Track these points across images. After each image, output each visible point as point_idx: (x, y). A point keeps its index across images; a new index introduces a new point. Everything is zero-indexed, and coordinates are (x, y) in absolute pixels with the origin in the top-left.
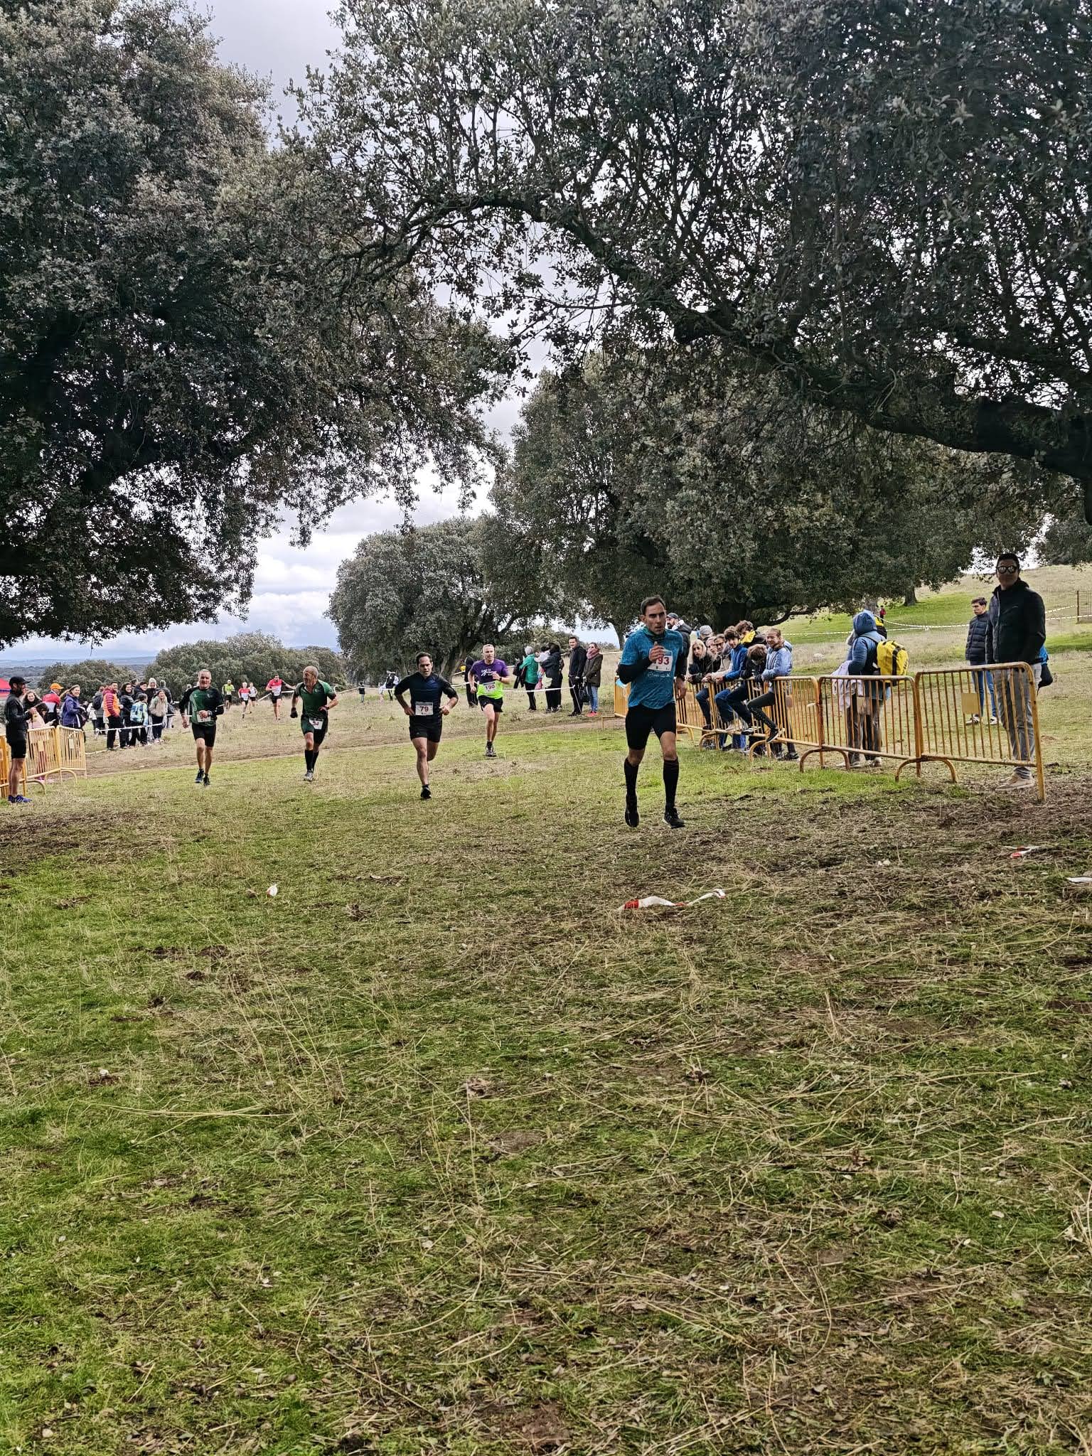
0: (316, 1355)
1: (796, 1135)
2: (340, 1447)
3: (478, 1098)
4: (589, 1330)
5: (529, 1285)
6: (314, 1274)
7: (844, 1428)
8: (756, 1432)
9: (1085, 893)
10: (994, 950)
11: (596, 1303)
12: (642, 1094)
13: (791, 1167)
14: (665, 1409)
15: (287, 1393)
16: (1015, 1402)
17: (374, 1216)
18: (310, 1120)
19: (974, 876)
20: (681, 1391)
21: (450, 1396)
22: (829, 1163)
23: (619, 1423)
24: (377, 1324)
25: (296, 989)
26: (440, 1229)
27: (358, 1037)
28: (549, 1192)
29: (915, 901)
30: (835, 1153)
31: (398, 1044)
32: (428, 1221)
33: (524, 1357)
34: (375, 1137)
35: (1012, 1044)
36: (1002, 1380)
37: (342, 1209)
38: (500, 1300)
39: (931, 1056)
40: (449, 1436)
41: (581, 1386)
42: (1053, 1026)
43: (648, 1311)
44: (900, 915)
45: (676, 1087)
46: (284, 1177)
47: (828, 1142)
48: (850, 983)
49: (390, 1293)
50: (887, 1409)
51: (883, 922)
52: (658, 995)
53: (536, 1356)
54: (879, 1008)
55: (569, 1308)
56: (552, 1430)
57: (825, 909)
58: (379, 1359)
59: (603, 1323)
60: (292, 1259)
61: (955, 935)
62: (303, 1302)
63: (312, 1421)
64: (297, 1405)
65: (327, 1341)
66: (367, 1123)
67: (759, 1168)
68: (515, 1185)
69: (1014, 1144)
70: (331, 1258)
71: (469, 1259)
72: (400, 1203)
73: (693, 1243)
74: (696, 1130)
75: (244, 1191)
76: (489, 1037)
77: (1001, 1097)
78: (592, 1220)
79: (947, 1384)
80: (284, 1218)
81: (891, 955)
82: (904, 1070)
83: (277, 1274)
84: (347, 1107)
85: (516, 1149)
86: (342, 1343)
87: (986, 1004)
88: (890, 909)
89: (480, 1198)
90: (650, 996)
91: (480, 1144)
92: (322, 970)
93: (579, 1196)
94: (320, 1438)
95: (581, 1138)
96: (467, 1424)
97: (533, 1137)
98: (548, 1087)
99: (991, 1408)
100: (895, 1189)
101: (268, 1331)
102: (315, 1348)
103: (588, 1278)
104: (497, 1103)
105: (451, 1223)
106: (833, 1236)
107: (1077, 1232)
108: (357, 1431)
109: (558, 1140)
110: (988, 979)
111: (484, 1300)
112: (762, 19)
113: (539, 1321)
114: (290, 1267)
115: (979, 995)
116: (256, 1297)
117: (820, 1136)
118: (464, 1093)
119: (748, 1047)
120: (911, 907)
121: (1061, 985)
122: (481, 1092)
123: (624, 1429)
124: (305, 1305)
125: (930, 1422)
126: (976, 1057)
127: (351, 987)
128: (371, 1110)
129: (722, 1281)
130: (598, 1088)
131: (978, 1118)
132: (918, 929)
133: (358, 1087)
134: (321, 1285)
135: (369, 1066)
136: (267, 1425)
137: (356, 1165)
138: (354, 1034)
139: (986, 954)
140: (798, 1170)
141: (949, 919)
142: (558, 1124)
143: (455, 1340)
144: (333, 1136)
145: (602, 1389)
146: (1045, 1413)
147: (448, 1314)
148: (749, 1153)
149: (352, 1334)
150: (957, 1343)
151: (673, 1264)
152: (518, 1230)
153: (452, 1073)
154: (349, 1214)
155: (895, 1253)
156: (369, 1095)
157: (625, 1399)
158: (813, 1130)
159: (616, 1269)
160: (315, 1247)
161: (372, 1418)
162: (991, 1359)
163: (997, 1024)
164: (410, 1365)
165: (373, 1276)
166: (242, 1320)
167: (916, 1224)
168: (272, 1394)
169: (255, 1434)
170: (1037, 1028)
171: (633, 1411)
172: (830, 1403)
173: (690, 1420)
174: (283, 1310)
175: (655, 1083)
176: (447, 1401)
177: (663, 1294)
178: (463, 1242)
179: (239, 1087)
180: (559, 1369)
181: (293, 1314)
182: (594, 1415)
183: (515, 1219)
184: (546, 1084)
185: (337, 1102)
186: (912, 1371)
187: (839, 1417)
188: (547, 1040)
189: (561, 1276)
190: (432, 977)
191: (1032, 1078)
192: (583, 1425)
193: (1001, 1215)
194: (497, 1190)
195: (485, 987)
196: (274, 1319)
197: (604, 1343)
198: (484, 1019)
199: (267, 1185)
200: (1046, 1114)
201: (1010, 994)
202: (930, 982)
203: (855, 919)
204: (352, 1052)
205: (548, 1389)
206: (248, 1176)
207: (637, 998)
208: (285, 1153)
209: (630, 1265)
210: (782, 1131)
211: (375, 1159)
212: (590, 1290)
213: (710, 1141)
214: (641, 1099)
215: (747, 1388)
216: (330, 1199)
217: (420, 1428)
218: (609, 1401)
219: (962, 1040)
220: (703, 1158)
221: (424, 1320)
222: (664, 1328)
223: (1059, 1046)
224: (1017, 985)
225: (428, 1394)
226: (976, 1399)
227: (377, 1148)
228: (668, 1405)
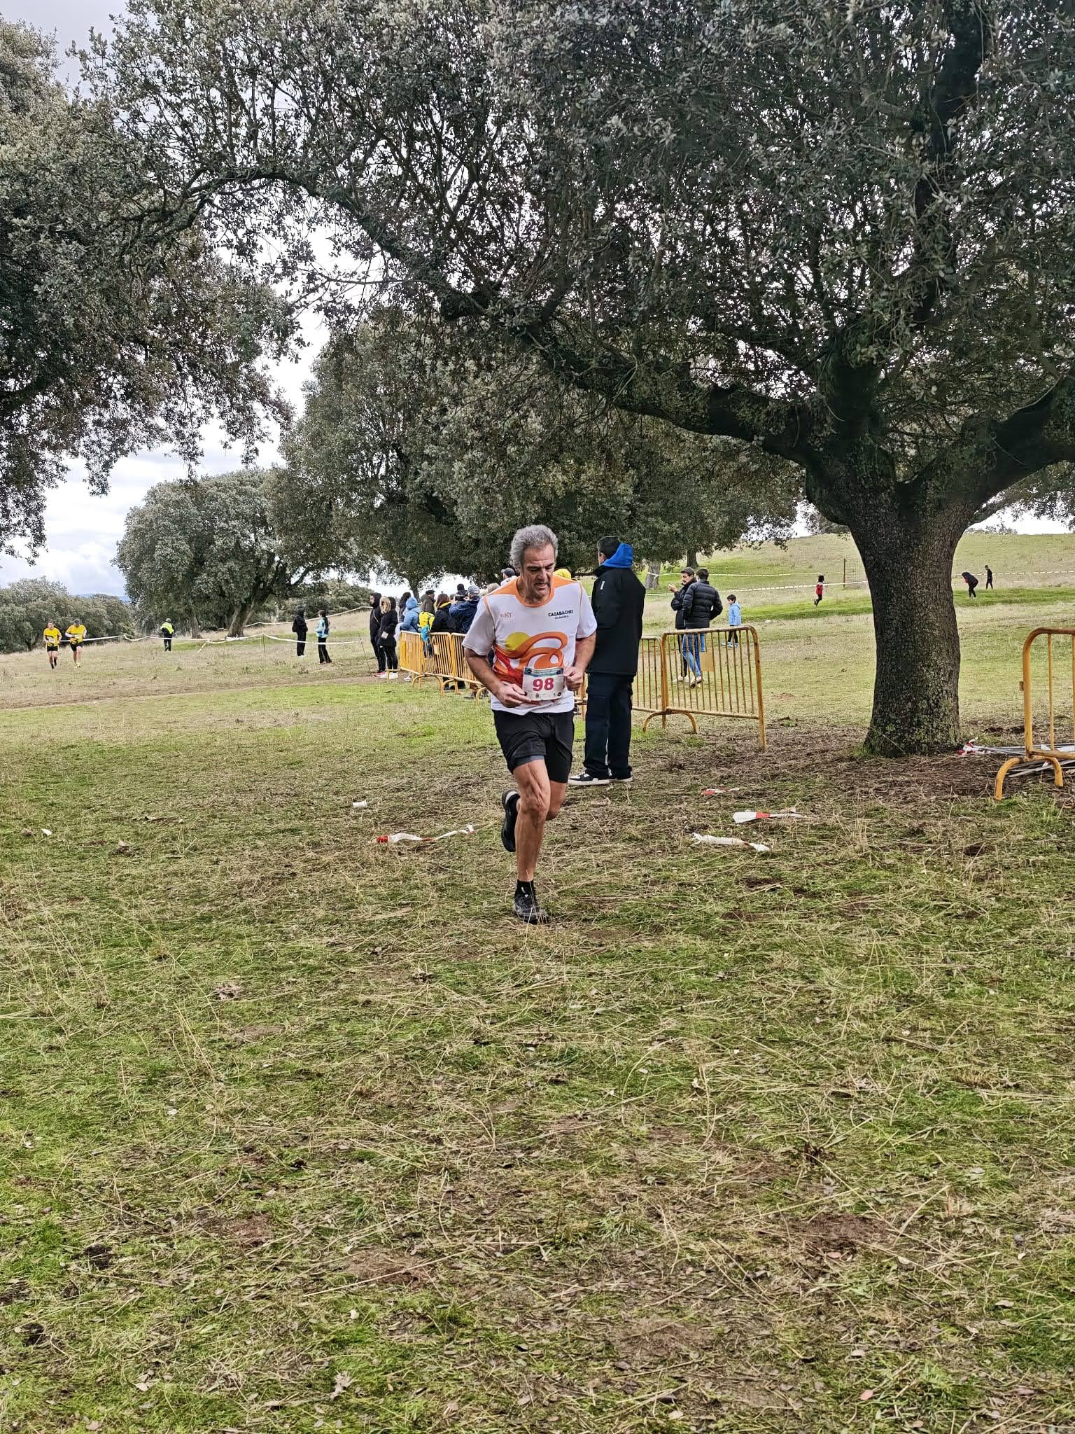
0: (68, 1194)
1: (497, 1018)
2: (86, 1254)
3: (229, 999)
4: (299, 1164)
5: (254, 1136)
6: (72, 1137)
7: (489, 1218)
8: (421, 1224)
9: (778, 827)
10: (691, 874)
11: (309, 1146)
12: (371, 992)
13: (485, 1044)
14: (354, 1213)
15: (43, 1219)
16: (621, 1195)
17: (128, 1093)
18: (75, 1020)
19: (688, 813)
20: (365, 1200)
21: (179, 1214)
22: (518, 1038)
23: (314, 1225)
24: (123, 1170)
25: (67, 916)
26: (185, 1100)
27: (124, 954)
28: (281, 1069)
29: (634, 833)
30: (526, 1032)
31: (160, 959)
32: (174, 1094)
33: (244, 1185)
34: (132, 1033)
35: (684, 946)
36: (616, 1182)
37: (98, 1089)
38: (229, 1147)
39: (620, 958)
40: (176, 1241)
41: (288, 1202)
42: (724, 932)
43: (351, 1149)
44: (620, 845)
45: (403, 986)
46: (47, 1066)
47: (518, 1024)
48: (566, 901)
49: (135, 1149)
50: (524, 1205)
51: (605, 851)
52: (399, 913)
53: (255, 1183)
54: (585, 920)
55: (286, 1151)
56: (259, 1232)
57: (557, 841)
58: (124, 1193)
59: (313, 1157)
60: (52, 1128)
61: (661, 861)
62: (60, 1158)
63: (62, 1238)
64: (51, 1227)
65: (80, 1183)
66: (127, 1022)
67: (462, 1044)
68: (253, 1065)
69: (670, 1020)
70: (88, 1125)
71: (207, 1121)
72: (151, 1082)
73: (395, 1101)
74: (414, 1017)
75: (11, 1078)
76: (242, 951)
77: (669, 986)
78: (316, 1088)
79: (575, 1187)
80: (47, 1097)
81: (605, 877)
82: (595, 968)
83: (38, 1138)
84: (109, 1010)
85: (258, 1038)
86: (92, 1184)
87: (671, 915)
88: (612, 840)
89: (222, 1076)
90: (392, 915)
91: (225, 1036)
92: (93, 899)
93: (306, 1072)
94: (70, 1249)
95: (315, 1028)
96: (192, 1232)
97: (274, 1029)
98: (289, 990)
99: (604, 1199)
100: (568, 1056)
101: (28, 1179)
102: (68, 1189)
103: (307, 1130)
104: (245, 1003)
105: (194, 1096)
106: (510, 1092)
107: (701, 1083)
108: (100, 1242)
109: (295, 1030)
110: (680, 897)
111: (216, 1148)
112: (505, 39)
113: (261, 1161)
114: (50, 1133)
115: (670, 908)
116: (19, 1155)
117: (514, 1019)
118: (216, 997)
119: (466, 953)
120: (630, 839)
121: (741, 900)
122: (231, 995)
123: (318, 1228)
124: (63, 1160)
125: (555, 1210)
126: (657, 956)
127: (121, 913)
128: (131, 1012)
129: (415, 1127)
130: (336, 989)
131: (645, 1003)
132: (630, 857)
133: (120, 994)
134: (75, 1145)
135: (131, 977)
136: (24, 1242)
137: (114, 1055)
138: (121, 951)
139: (684, 877)
140: (492, 1045)
141: (660, 847)
142: (297, 1019)
143: (188, 1177)
144: (95, 1032)
145: (305, 1204)
146: (641, 1200)
147: (184, 1160)
148: (455, 1034)
149: (100, 1178)
150: (587, 1162)
151: (375, 1116)
152: (250, 1099)
153: (206, 980)
154: (104, 1093)
155: (557, 1102)
156: (129, 1001)
157: (323, 1209)
158: (511, 1015)
159: (330, 1123)
160: (73, 1117)
161: (113, 1233)
162: (611, 1168)
163: (678, 931)
164: (149, 1196)
165: (123, 1137)
166: (6, 1171)
167: (578, 1081)
168: (29, 1221)
169: (14, 1249)
170: (710, 934)
171: (328, 1216)
172: (482, 1203)
173: (371, 1220)
174: (43, 1164)
175: (386, 983)
176: (178, 1217)
177: (363, 1137)
178: (204, 1109)
179: (9, 996)
180: (272, 1192)
181: (51, 1166)
182: (296, 1221)
183: (250, 1091)
184: (290, 987)
185: (100, 1006)
186: (550, 1179)
187: (486, 1211)
188: (296, 955)
189: (283, 1130)
190: (196, 904)
191: (697, 972)
192: (286, 1227)
193: (645, 1071)
194: (236, 1069)
195: (246, 911)
196: (34, 1170)
197: (310, 1173)
198: (240, 937)
199: (34, 1073)
200: (700, 998)
201: (696, 907)
202: (632, 899)
203: (582, 849)
204: (115, 967)
205: (261, 1205)
206: (16, 1066)
207: (379, 917)
208: (51, 1048)
209: (341, 1119)
210: (486, 1016)
211: (133, 1051)
212: (305, 1138)
213: (424, 1026)
214: (371, 997)
215: (417, 1197)
216: (88, 1081)
217: (153, 1237)
218: (309, 1212)
219: (646, 944)
220: (416, 1039)
221: (162, 1166)
222: (362, 1161)
223: (723, 947)
224: (703, 901)
225: (163, 1216)
226: (592, 1194)
227: (134, 1041)
228: (356, 1210)
